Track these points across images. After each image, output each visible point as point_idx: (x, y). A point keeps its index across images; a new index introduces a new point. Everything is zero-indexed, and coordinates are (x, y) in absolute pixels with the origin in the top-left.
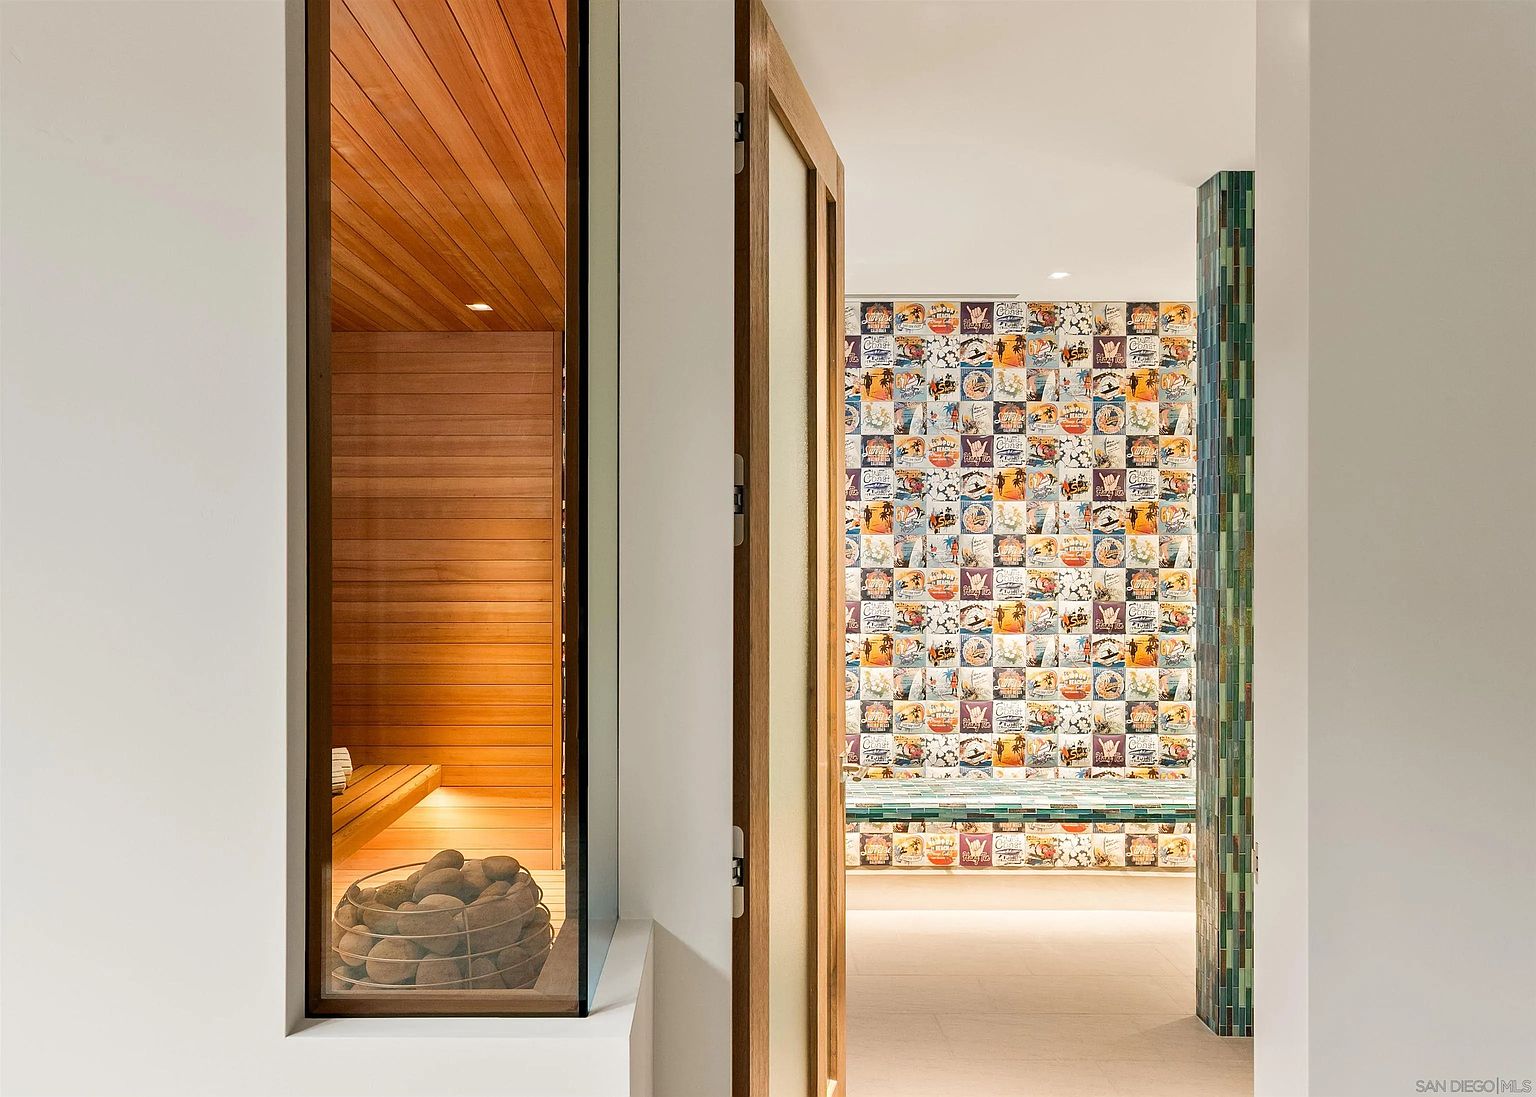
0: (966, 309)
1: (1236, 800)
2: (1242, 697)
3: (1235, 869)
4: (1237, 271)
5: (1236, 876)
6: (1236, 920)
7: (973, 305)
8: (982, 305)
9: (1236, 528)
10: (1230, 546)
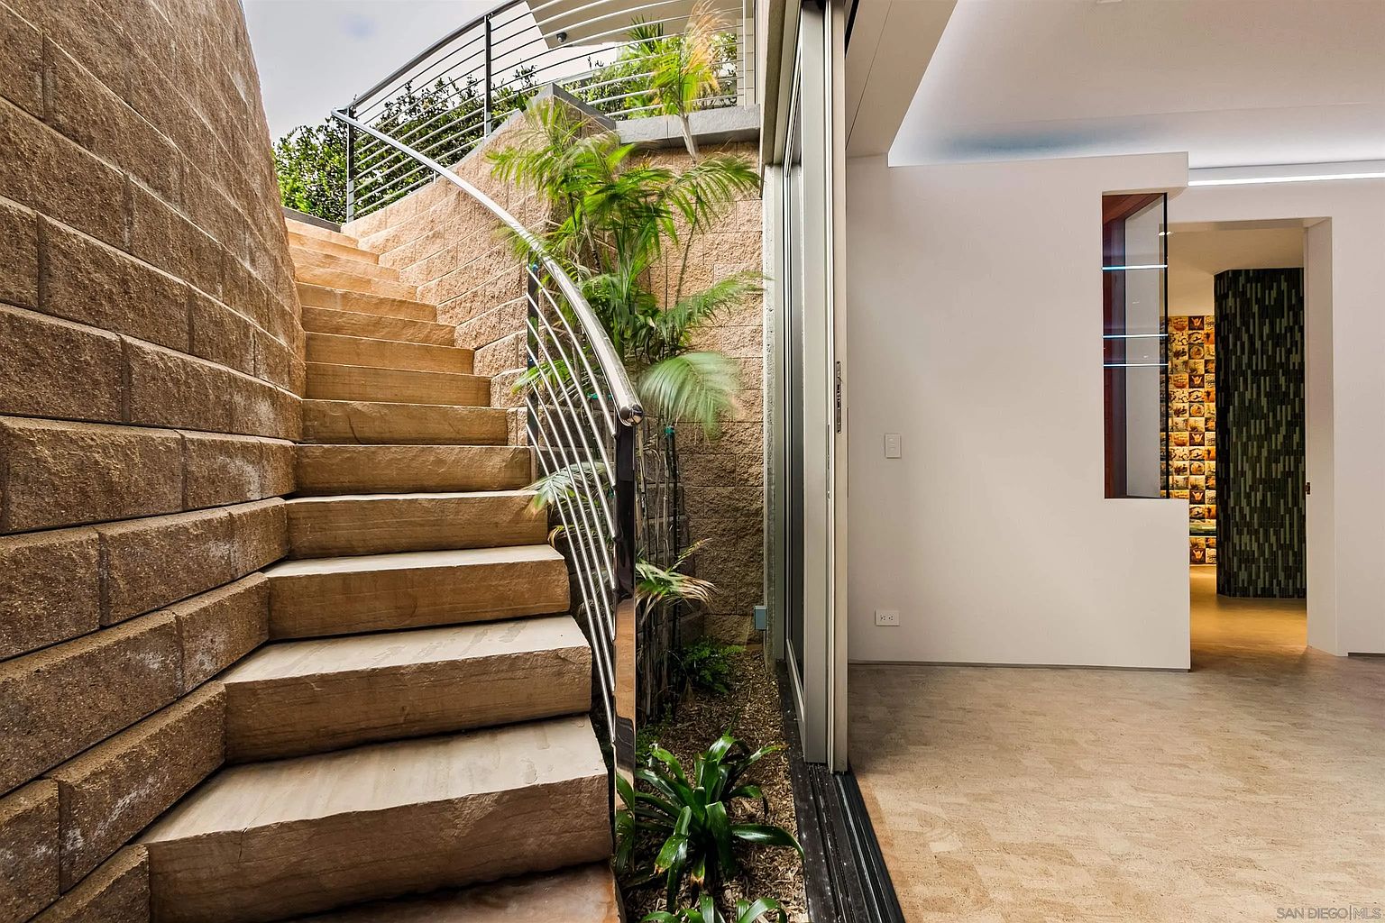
0: (1191, 319)
1: (1237, 508)
2: (1240, 469)
3: (1237, 534)
4: (1236, 308)
5: (1238, 537)
6: (1238, 553)
7: (1195, 318)
8: (1199, 317)
9: (1236, 404)
10: (1234, 410)
